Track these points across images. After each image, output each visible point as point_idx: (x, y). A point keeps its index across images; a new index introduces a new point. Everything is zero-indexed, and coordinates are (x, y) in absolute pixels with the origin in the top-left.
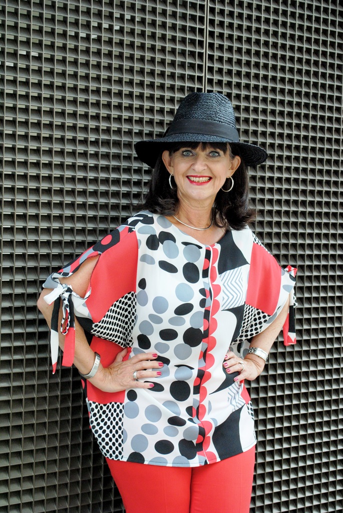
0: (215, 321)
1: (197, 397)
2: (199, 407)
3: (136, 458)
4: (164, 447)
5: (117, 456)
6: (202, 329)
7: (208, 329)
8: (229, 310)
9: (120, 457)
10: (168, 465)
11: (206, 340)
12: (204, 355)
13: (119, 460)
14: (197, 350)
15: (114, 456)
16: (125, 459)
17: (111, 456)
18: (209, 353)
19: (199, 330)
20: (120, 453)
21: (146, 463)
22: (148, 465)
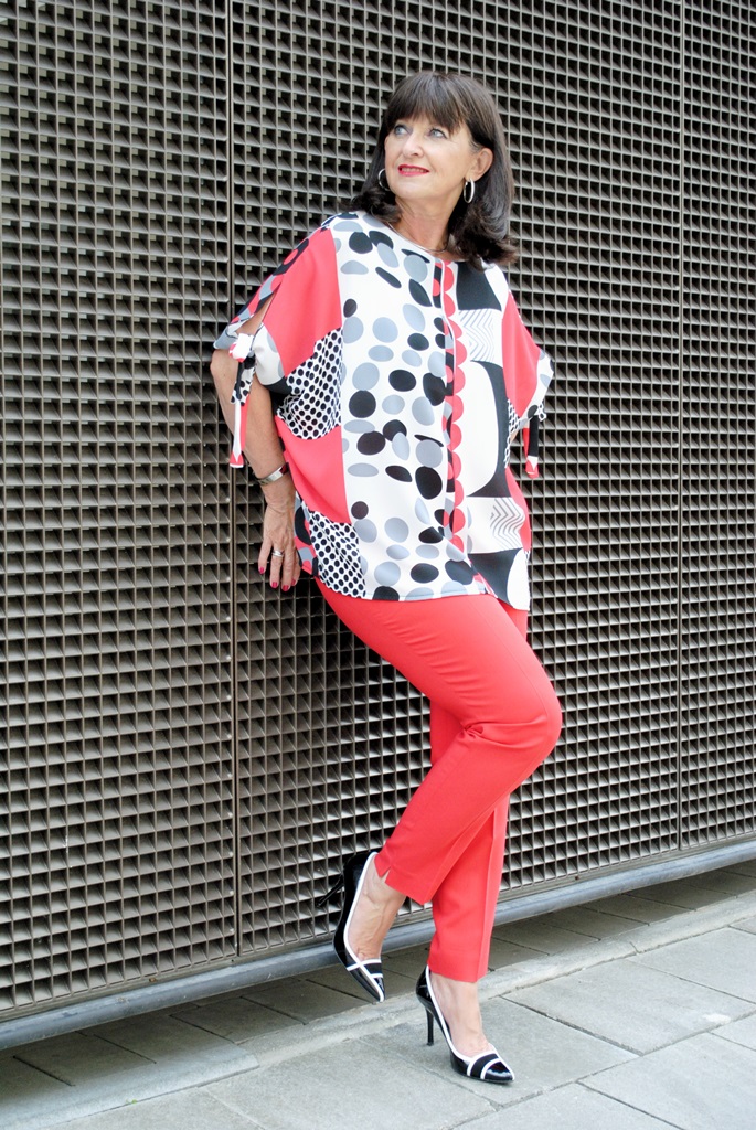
0: (461, 374)
1: (452, 496)
2: (453, 513)
3: (386, 594)
4: (423, 574)
5: (355, 592)
6: (445, 380)
7: (453, 382)
8: (479, 362)
9: (360, 593)
10: (434, 597)
11: (451, 398)
12: (449, 425)
13: (359, 597)
14: (439, 412)
15: (350, 591)
16: (369, 596)
17: (346, 590)
18: (455, 423)
19: (440, 380)
20: (361, 587)
21: (401, 599)
22: (405, 602)
